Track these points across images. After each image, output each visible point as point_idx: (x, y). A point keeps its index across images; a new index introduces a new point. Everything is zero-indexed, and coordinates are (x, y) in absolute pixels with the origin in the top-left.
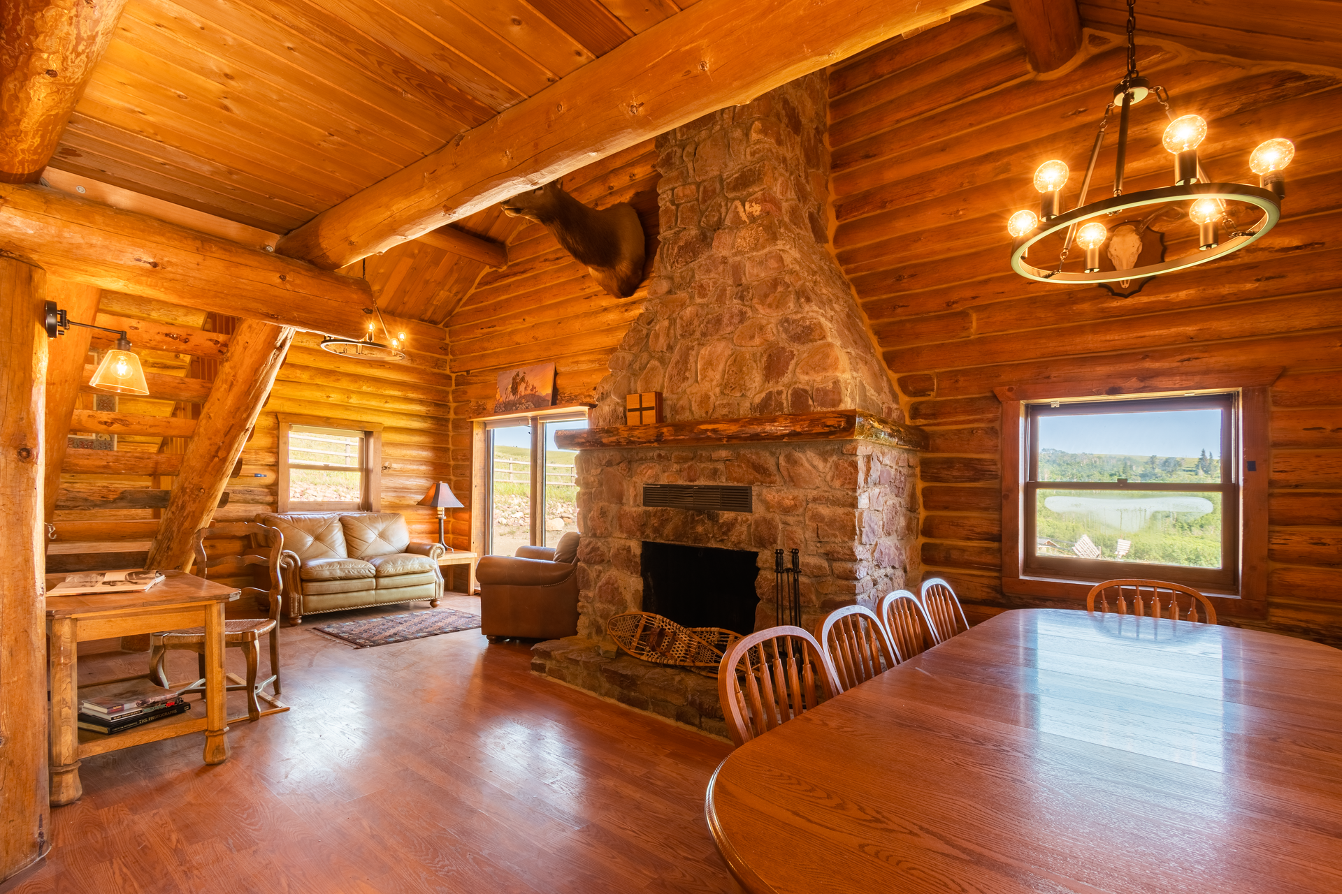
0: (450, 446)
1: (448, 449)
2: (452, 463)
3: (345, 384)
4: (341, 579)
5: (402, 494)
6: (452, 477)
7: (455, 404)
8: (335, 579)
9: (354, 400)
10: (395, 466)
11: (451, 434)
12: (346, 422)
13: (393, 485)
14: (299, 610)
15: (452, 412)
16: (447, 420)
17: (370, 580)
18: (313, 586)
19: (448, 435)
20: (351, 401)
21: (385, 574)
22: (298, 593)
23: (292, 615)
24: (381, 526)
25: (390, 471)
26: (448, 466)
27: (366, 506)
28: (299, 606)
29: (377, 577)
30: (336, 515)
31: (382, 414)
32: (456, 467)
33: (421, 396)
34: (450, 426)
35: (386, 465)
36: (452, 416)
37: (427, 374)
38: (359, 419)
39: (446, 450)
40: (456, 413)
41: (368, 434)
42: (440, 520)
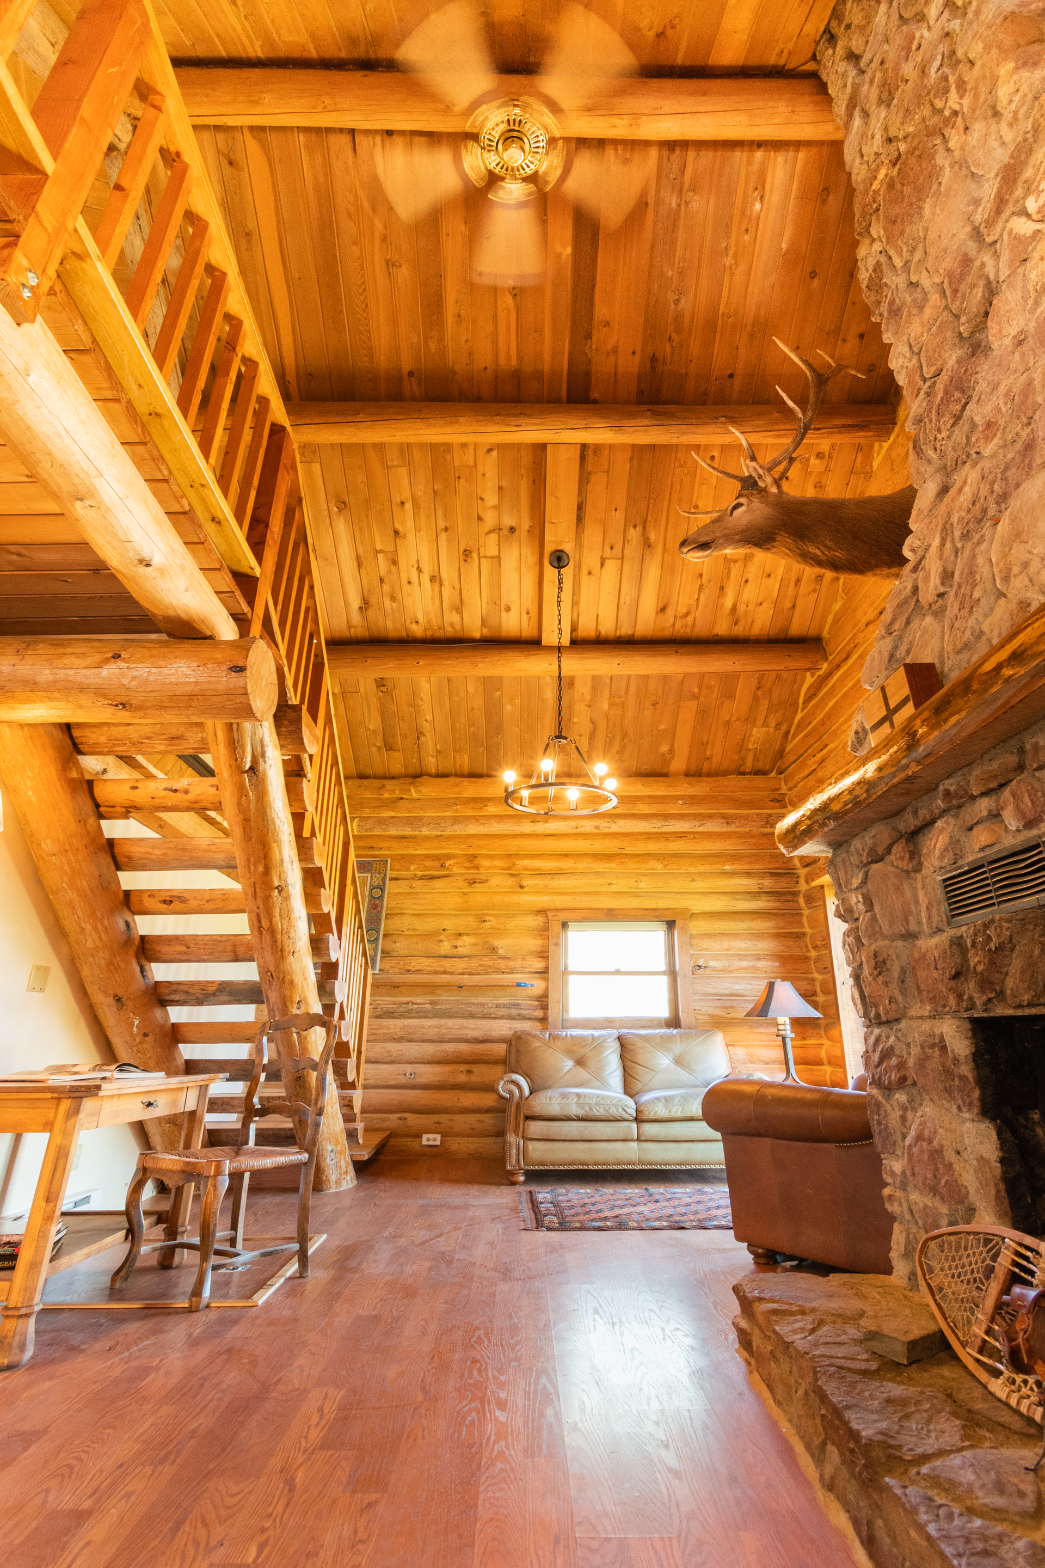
0: (807, 930)
1: (804, 934)
2: (813, 954)
3: (631, 866)
4: (580, 1119)
5: (729, 1004)
6: (817, 976)
7: (806, 870)
8: (569, 1119)
9: (644, 884)
10: (712, 963)
11: (806, 912)
12: (635, 913)
13: (713, 991)
14: (518, 1161)
15: (802, 881)
16: (796, 894)
17: (627, 1124)
18: (535, 1128)
19: (801, 915)
20: (642, 885)
21: (651, 1116)
22: (517, 1135)
23: (509, 1168)
24: (678, 1048)
25: (708, 972)
26: (806, 959)
27: (674, 1022)
28: (518, 1154)
29: (638, 1120)
30: (615, 1033)
31: (687, 896)
32: (817, 960)
33: (746, 867)
34: (801, 901)
35: (701, 962)
36: (803, 886)
37: (753, 836)
38: (654, 906)
39: (800, 936)
40: (807, 882)
41: (671, 925)
42: (784, 1039)
